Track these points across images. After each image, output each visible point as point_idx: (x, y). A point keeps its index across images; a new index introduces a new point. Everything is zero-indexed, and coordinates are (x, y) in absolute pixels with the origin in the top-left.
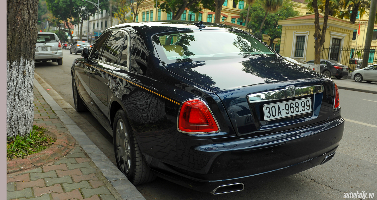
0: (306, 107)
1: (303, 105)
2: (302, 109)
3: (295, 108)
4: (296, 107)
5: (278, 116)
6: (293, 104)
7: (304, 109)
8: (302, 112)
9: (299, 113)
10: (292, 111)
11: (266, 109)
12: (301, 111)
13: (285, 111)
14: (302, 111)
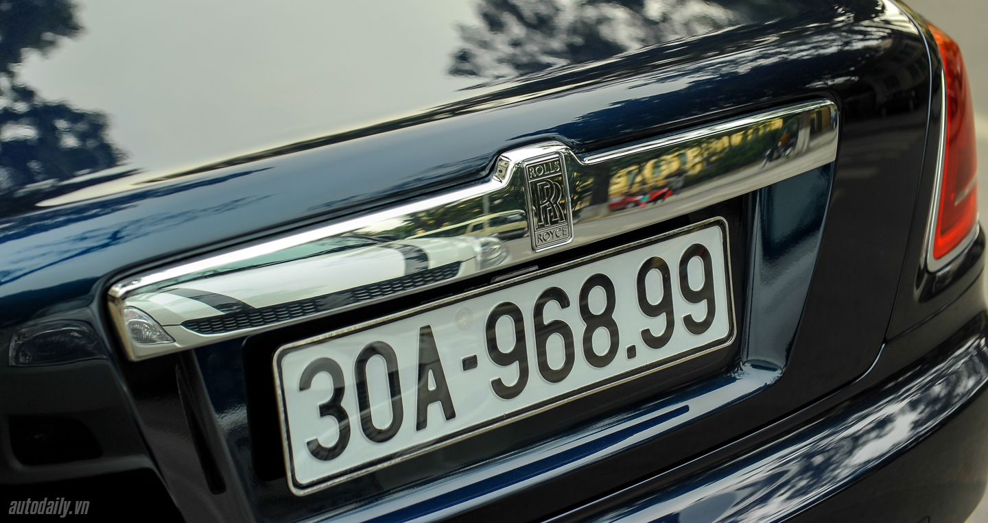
0: (682, 307)
1: (655, 297)
2: (646, 334)
3: (578, 328)
4: (592, 321)
5: (421, 424)
6: (564, 301)
7: (657, 326)
8: (647, 356)
9: (621, 365)
10: (556, 360)
11: (305, 385)
12: (632, 352)
13: (488, 370)
14: (642, 348)
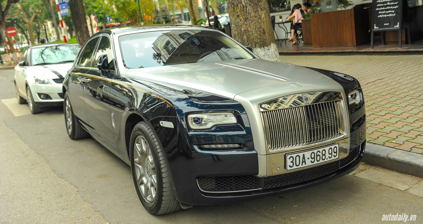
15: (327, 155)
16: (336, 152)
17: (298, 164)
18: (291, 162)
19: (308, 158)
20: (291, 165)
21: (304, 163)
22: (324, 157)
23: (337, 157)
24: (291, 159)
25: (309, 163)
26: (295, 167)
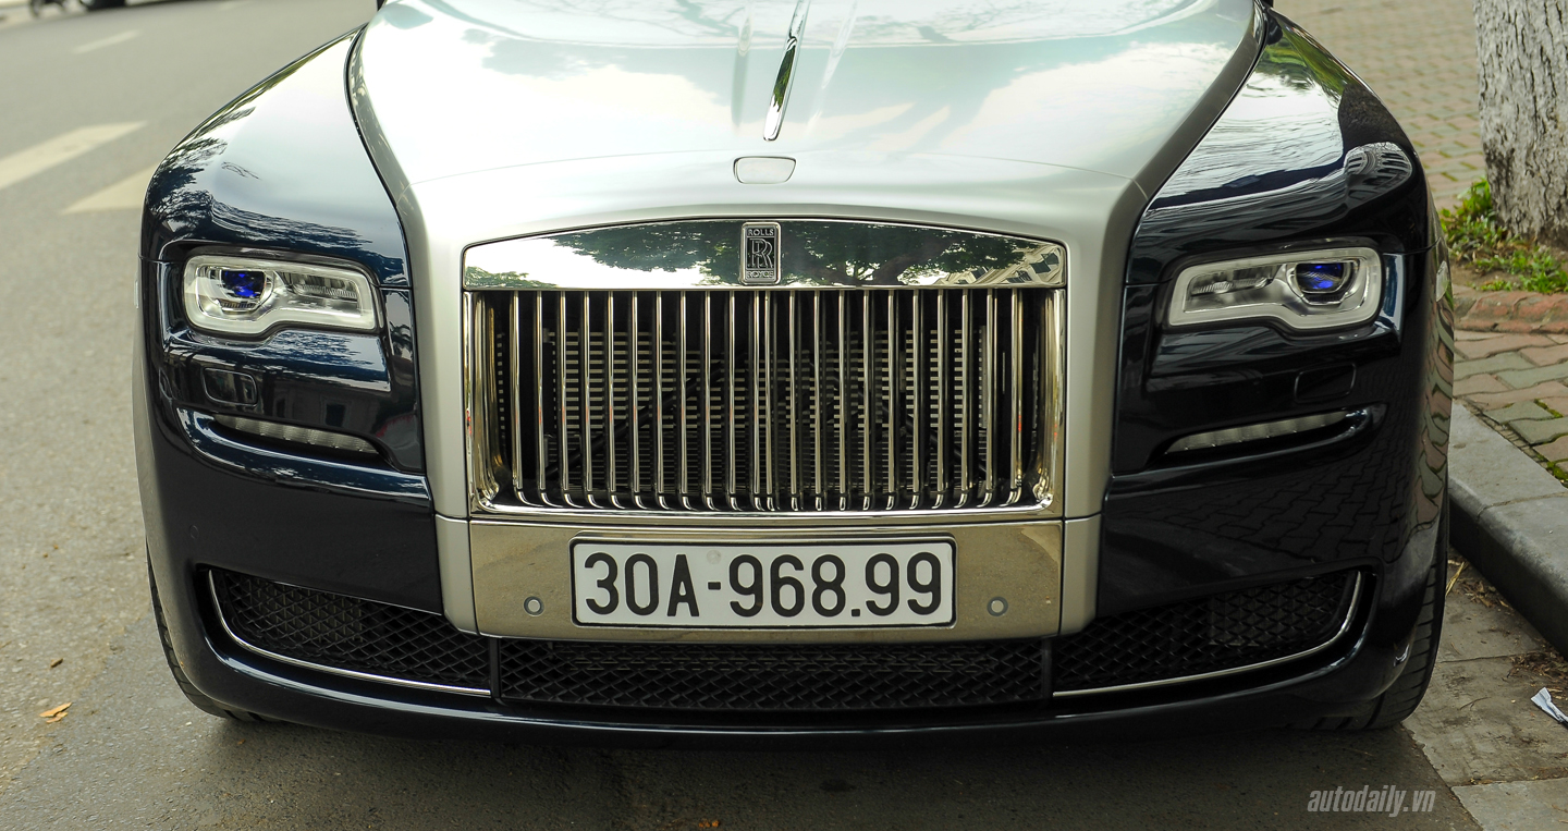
15: (857, 592)
16: (934, 587)
17: (643, 599)
18: (601, 584)
19: (714, 586)
20: (603, 598)
21: (683, 608)
22: (829, 599)
23: (943, 614)
24: (602, 570)
25: (716, 612)
26: (622, 615)
